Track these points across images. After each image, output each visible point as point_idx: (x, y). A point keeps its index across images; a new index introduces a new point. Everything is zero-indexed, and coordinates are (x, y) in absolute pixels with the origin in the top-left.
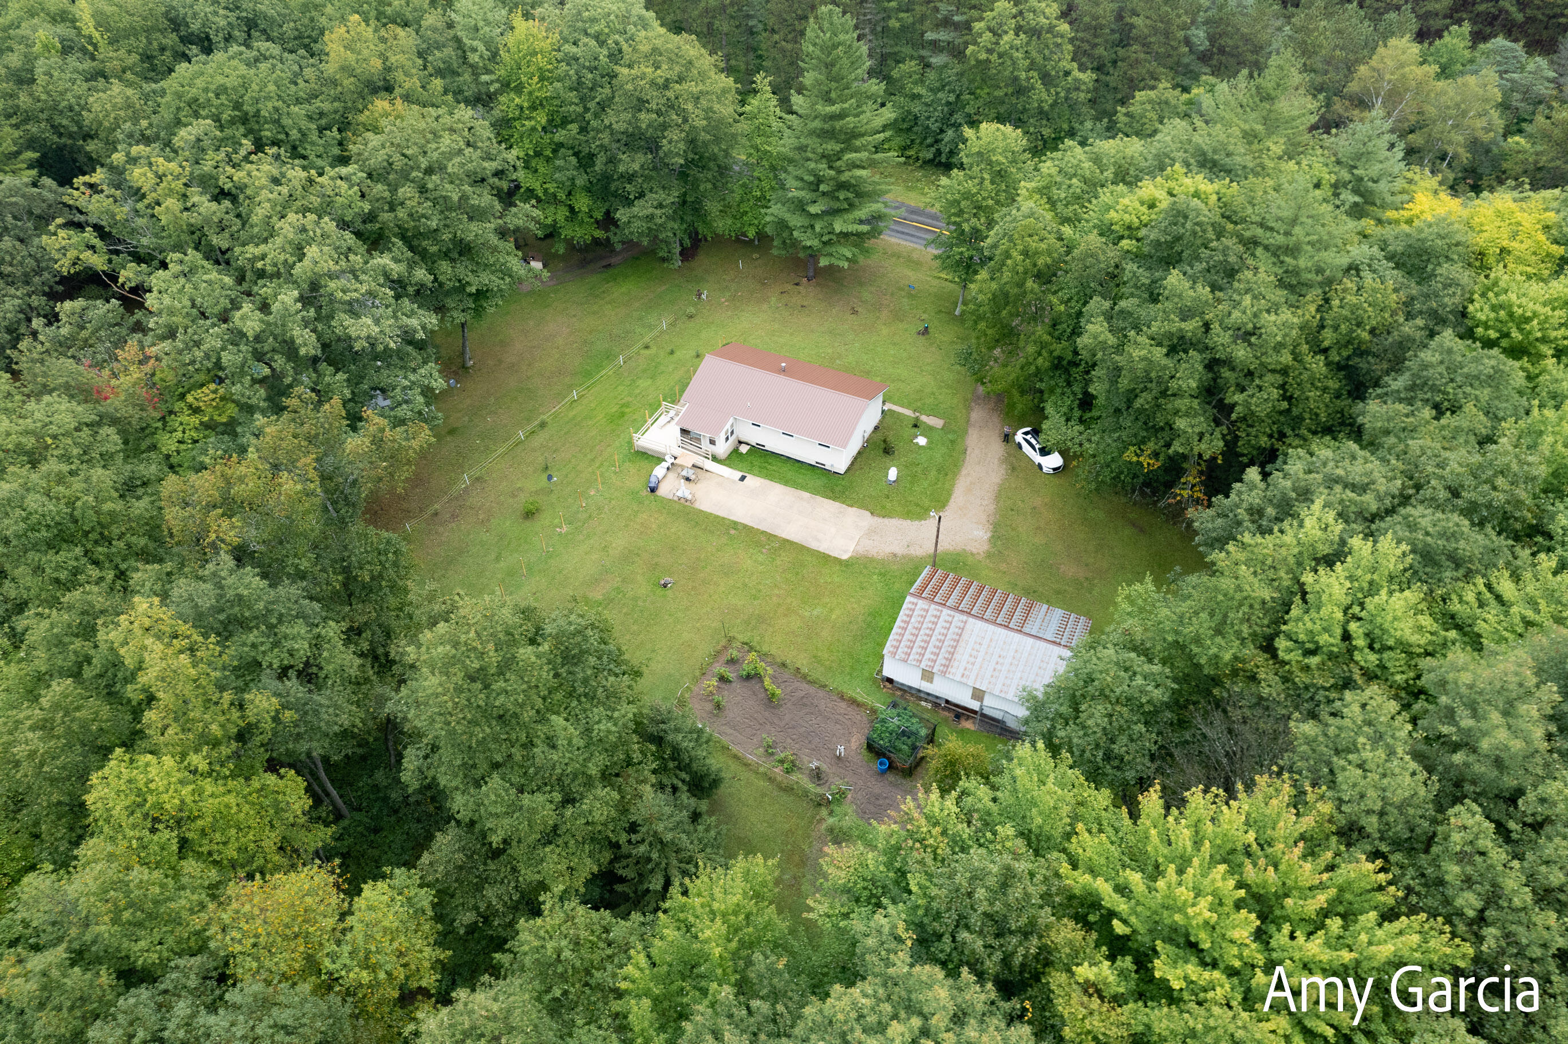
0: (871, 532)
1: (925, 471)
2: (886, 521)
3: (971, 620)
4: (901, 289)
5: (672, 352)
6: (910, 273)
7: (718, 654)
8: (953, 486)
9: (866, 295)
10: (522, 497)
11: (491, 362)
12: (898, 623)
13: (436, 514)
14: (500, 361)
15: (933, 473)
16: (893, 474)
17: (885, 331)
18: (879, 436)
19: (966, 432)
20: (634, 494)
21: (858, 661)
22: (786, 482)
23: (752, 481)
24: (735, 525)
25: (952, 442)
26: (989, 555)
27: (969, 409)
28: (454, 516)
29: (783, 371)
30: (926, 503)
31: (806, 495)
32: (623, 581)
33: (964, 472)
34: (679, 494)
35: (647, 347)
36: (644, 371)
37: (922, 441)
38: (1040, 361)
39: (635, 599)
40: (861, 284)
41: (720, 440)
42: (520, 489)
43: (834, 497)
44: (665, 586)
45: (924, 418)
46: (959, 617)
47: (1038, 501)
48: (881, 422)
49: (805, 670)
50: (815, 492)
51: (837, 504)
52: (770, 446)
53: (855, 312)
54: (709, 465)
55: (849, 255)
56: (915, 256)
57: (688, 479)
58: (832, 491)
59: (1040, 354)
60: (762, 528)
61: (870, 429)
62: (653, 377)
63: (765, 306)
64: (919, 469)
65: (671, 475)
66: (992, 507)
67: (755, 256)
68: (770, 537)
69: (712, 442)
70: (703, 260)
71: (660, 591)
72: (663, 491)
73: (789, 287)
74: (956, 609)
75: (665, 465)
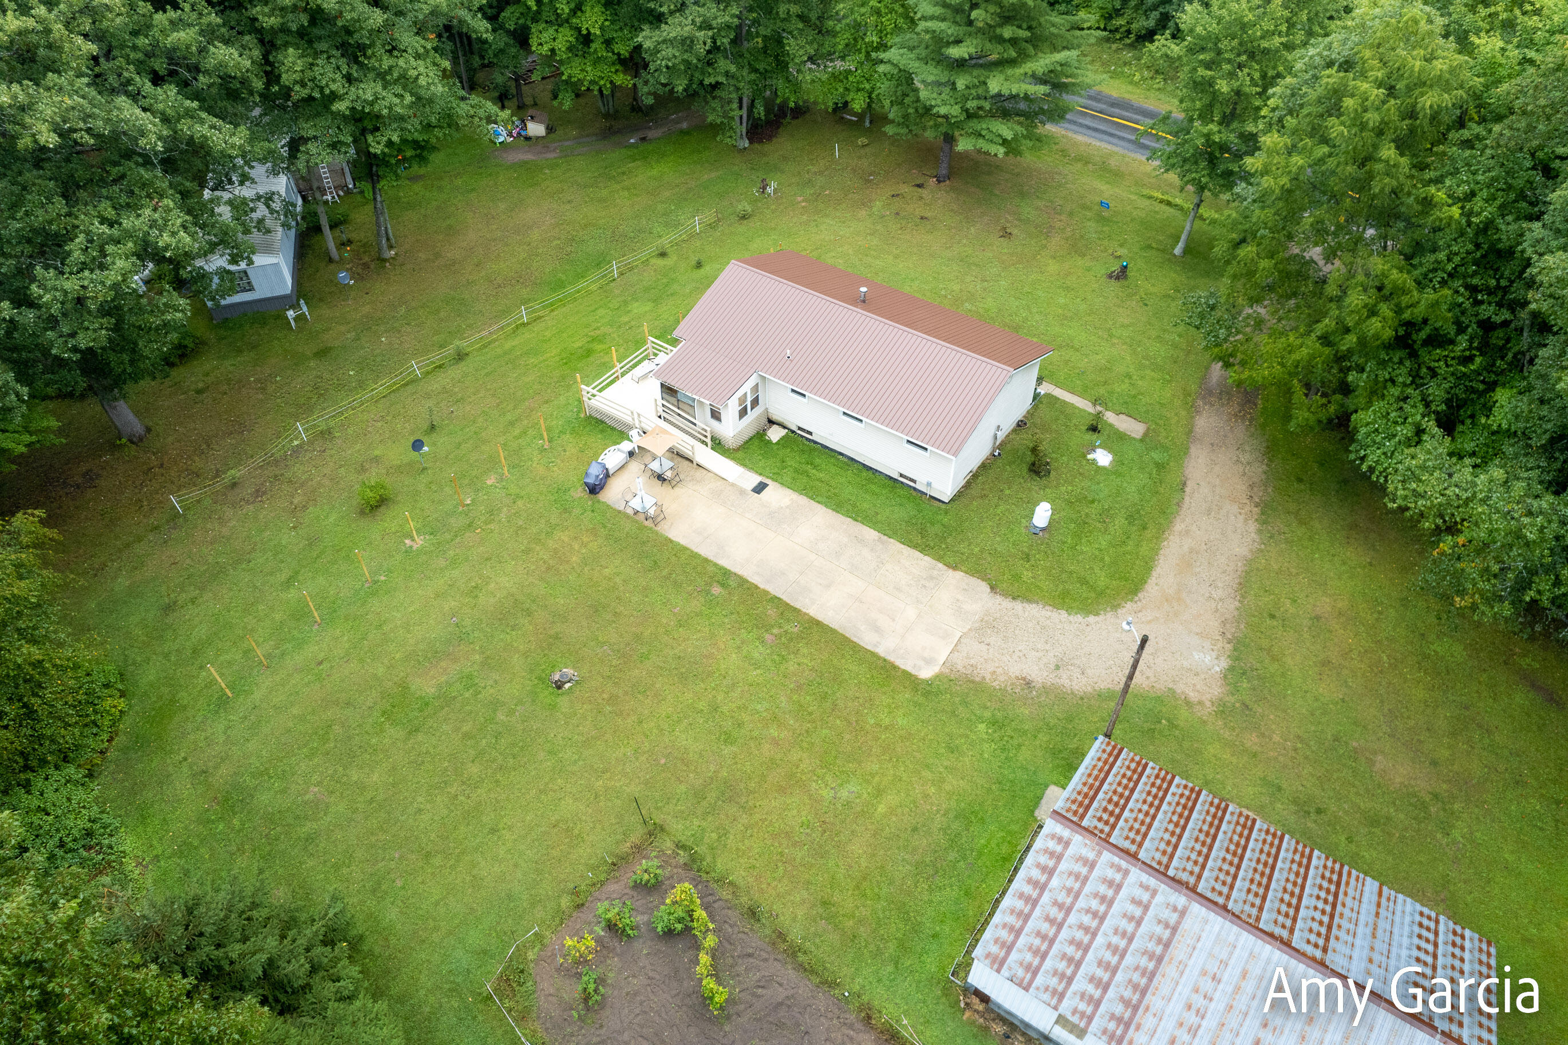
0: (985, 627)
1: (1105, 516)
2: (1018, 606)
3: (1197, 909)
4: (1085, 207)
5: (699, 265)
6: (1104, 187)
7: (618, 864)
8: (1156, 551)
9: (1028, 210)
10: (374, 476)
11: (422, 256)
12: (1019, 884)
13: (234, 485)
14: (437, 255)
15: (1120, 521)
16: (1042, 514)
17: (1053, 267)
18: (1026, 439)
19: (1186, 451)
20: (562, 490)
21: (916, 929)
22: (837, 504)
23: (777, 495)
24: (723, 577)
25: (1160, 466)
26: (1223, 710)
27: (1193, 410)
28: (258, 493)
29: (863, 302)
30: (1102, 579)
31: (871, 534)
32: (485, 663)
33: (1179, 526)
34: (636, 504)
35: (663, 255)
36: (647, 290)
37: (1103, 458)
38: (1375, 325)
39: (495, 705)
40: (1023, 195)
41: (730, 411)
42: (376, 460)
43: (924, 548)
44: (559, 686)
45: (1110, 417)
46: (1168, 896)
47: (1324, 604)
48: (1030, 414)
49: (796, 935)
50: (889, 530)
51: (927, 561)
52: (821, 435)
53: (1006, 234)
54: (704, 455)
55: (1009, 135)
56: (1113, 163)
57: (660, 478)
58: (923, 533)
59: (1373, 313)
60: (774, 589)
61: (1008, 424)
62: (656, 301)
63: (863, 213)
64: (1094, 510)
65: (635, 466)
66: (1232, 605)
67: (862, 141)
68: (786, 610)
69: (716, 415)
70: (782, 145)
71: (546, 695)
72: (613, 494)
73: (906, 189)
74: (1161, 872)
75: (626, 446)
